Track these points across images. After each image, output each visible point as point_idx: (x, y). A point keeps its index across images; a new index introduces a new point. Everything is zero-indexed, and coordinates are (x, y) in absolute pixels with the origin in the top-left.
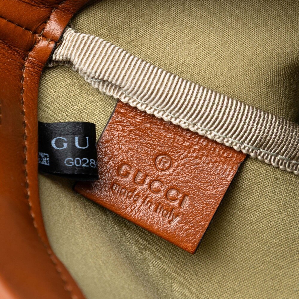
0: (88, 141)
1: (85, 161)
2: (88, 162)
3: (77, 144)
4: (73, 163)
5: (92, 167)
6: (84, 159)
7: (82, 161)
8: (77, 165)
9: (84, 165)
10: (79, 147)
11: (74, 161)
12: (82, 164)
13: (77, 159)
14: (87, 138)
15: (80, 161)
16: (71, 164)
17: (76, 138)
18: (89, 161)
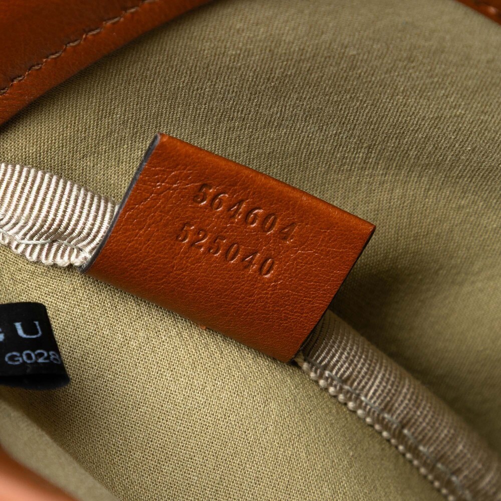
0: (38, 327)
1: (41, 355)
2: (46, 354)
3: (20, 332)
4: (20, 359)
5: (55, 362)
6: (39, 351)
7: (36, 356)
8: (29, 362)
9: (41, 360)
10: (24, 336)
11: (21, 356)
12: (37, 359)
13: (25, 352)
14: (37, 323)
15: (33, 355)
16: (18, 360)
17: (18, 326)
18: (48, 354)
